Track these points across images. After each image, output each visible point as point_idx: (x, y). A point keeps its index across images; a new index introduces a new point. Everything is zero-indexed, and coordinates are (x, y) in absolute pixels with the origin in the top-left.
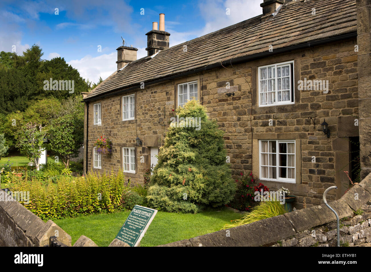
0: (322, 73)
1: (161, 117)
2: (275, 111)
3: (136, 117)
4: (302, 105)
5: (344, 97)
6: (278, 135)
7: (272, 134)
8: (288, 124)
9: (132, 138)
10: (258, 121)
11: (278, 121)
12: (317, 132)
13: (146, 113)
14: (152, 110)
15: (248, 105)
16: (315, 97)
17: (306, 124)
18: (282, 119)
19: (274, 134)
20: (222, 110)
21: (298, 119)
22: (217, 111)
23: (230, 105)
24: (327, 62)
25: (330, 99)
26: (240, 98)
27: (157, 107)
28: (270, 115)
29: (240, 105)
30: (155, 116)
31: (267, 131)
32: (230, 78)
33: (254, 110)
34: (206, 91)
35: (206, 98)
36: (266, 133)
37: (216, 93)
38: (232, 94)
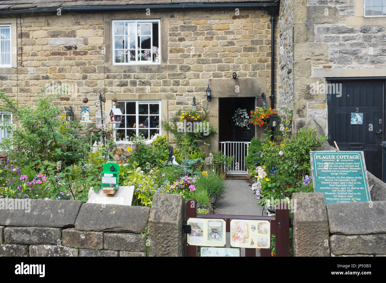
0: (192, 36)
2: (137, 71)
4: (169, 66)
5: (214, 61)
6: (140, 96)
7: (132, 94)
8: (152, 84)
10: (113, 80)
11: (140, 81)
12: (187, 93)
15: (98, 62)
16: (185, 59)
17: (174, 85)
18: (146, 80)
19: (134, 94)
20: (57, 65)
21: (164, 80)
22: (48, 66)
23: (71, 60)
24: (198, 26)
25: (201, 62)
26: (86, 53)
28: (129, 75)
29: (86, 61)
31: (125, 92)
32: (70, 28)
33: (107, 68)
34: (28, 40)
35: (26, 49)
36: (124, 93)
37: (46, 43)
38: (74, 48)
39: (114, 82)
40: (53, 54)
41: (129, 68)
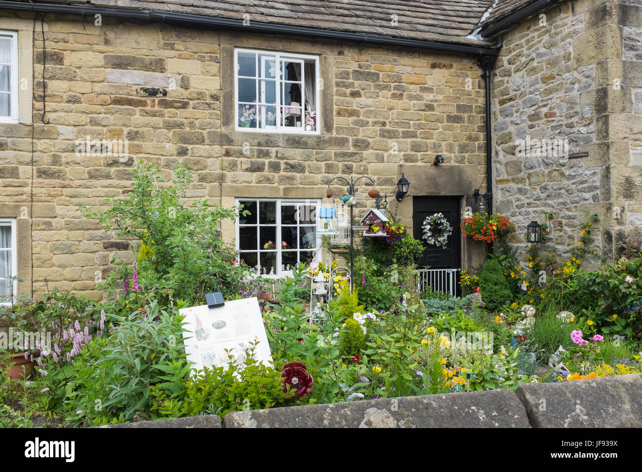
0: (372, 90)
2: (281, 144)
4: (336, 138)
5: (406, 135)
6: (286, 190)
7: (272, 187)
8: (306, 170)
10: (236, 159)
11: (286, 163)
12: (364, 186)
15: (209, 123)
16: (361, 128)
17: (343, 172)
18: (296, 161)
19: (275, 187)
20: (126, 126)
21: (329, 162)
22: (105, 126)
23: (155, 116)
24: (381, 74)
25: (386, 134)
26: (185, 105)
28: (267, 151)
29: (185, 121)
31: (260, 182)
32: (154, 52)
33: (226, 136)
34: (61, 69)
35: (54, 86)
36: (257, 185)
37: (101, 79)
38: (161, 92)
39: (239, 162)
40: (117, 102)
41: (267, 138)
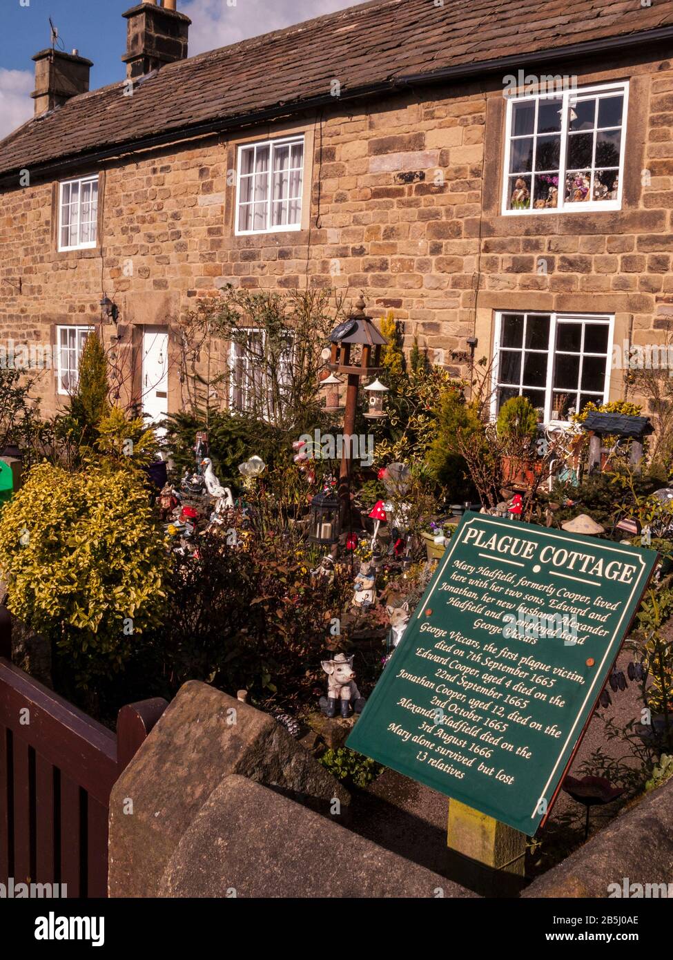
1: (181, 239)
2: (556, 230)
3: (100, 241)
4: (643, 213)
6: (561, 300)
7: (541, 295)
8: (593, 268)
9: (88, 297)
10: (497, 255)
11: (563, 259)
13: (132, 229)
14: (153, 221)
15: (467, 209)
17: (651, 269)
18: (577, 254)
19: (546, 294)
20: (381, 221)
21: (627, 254)
22: (365, 225)
23: (411, 206)
26: (441, 189)
27: (170, 213)
28: (537, 241)
29: (443, 208)
30: (161, 238)
31: (525, 287)
32: (413, 127)
33: (486, 224)
34: (332, 166)
35: (329, 185)
36: (521, 291)
37: (364, 170)
38: (417, 176)
39: (500, 260)
40: (377, 194)
41: (539, 222)
